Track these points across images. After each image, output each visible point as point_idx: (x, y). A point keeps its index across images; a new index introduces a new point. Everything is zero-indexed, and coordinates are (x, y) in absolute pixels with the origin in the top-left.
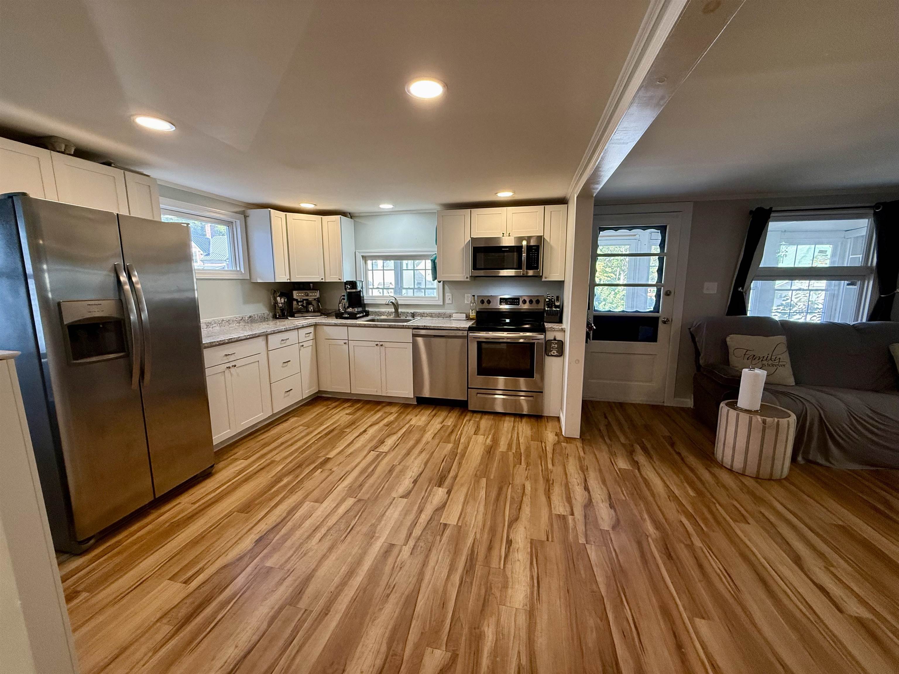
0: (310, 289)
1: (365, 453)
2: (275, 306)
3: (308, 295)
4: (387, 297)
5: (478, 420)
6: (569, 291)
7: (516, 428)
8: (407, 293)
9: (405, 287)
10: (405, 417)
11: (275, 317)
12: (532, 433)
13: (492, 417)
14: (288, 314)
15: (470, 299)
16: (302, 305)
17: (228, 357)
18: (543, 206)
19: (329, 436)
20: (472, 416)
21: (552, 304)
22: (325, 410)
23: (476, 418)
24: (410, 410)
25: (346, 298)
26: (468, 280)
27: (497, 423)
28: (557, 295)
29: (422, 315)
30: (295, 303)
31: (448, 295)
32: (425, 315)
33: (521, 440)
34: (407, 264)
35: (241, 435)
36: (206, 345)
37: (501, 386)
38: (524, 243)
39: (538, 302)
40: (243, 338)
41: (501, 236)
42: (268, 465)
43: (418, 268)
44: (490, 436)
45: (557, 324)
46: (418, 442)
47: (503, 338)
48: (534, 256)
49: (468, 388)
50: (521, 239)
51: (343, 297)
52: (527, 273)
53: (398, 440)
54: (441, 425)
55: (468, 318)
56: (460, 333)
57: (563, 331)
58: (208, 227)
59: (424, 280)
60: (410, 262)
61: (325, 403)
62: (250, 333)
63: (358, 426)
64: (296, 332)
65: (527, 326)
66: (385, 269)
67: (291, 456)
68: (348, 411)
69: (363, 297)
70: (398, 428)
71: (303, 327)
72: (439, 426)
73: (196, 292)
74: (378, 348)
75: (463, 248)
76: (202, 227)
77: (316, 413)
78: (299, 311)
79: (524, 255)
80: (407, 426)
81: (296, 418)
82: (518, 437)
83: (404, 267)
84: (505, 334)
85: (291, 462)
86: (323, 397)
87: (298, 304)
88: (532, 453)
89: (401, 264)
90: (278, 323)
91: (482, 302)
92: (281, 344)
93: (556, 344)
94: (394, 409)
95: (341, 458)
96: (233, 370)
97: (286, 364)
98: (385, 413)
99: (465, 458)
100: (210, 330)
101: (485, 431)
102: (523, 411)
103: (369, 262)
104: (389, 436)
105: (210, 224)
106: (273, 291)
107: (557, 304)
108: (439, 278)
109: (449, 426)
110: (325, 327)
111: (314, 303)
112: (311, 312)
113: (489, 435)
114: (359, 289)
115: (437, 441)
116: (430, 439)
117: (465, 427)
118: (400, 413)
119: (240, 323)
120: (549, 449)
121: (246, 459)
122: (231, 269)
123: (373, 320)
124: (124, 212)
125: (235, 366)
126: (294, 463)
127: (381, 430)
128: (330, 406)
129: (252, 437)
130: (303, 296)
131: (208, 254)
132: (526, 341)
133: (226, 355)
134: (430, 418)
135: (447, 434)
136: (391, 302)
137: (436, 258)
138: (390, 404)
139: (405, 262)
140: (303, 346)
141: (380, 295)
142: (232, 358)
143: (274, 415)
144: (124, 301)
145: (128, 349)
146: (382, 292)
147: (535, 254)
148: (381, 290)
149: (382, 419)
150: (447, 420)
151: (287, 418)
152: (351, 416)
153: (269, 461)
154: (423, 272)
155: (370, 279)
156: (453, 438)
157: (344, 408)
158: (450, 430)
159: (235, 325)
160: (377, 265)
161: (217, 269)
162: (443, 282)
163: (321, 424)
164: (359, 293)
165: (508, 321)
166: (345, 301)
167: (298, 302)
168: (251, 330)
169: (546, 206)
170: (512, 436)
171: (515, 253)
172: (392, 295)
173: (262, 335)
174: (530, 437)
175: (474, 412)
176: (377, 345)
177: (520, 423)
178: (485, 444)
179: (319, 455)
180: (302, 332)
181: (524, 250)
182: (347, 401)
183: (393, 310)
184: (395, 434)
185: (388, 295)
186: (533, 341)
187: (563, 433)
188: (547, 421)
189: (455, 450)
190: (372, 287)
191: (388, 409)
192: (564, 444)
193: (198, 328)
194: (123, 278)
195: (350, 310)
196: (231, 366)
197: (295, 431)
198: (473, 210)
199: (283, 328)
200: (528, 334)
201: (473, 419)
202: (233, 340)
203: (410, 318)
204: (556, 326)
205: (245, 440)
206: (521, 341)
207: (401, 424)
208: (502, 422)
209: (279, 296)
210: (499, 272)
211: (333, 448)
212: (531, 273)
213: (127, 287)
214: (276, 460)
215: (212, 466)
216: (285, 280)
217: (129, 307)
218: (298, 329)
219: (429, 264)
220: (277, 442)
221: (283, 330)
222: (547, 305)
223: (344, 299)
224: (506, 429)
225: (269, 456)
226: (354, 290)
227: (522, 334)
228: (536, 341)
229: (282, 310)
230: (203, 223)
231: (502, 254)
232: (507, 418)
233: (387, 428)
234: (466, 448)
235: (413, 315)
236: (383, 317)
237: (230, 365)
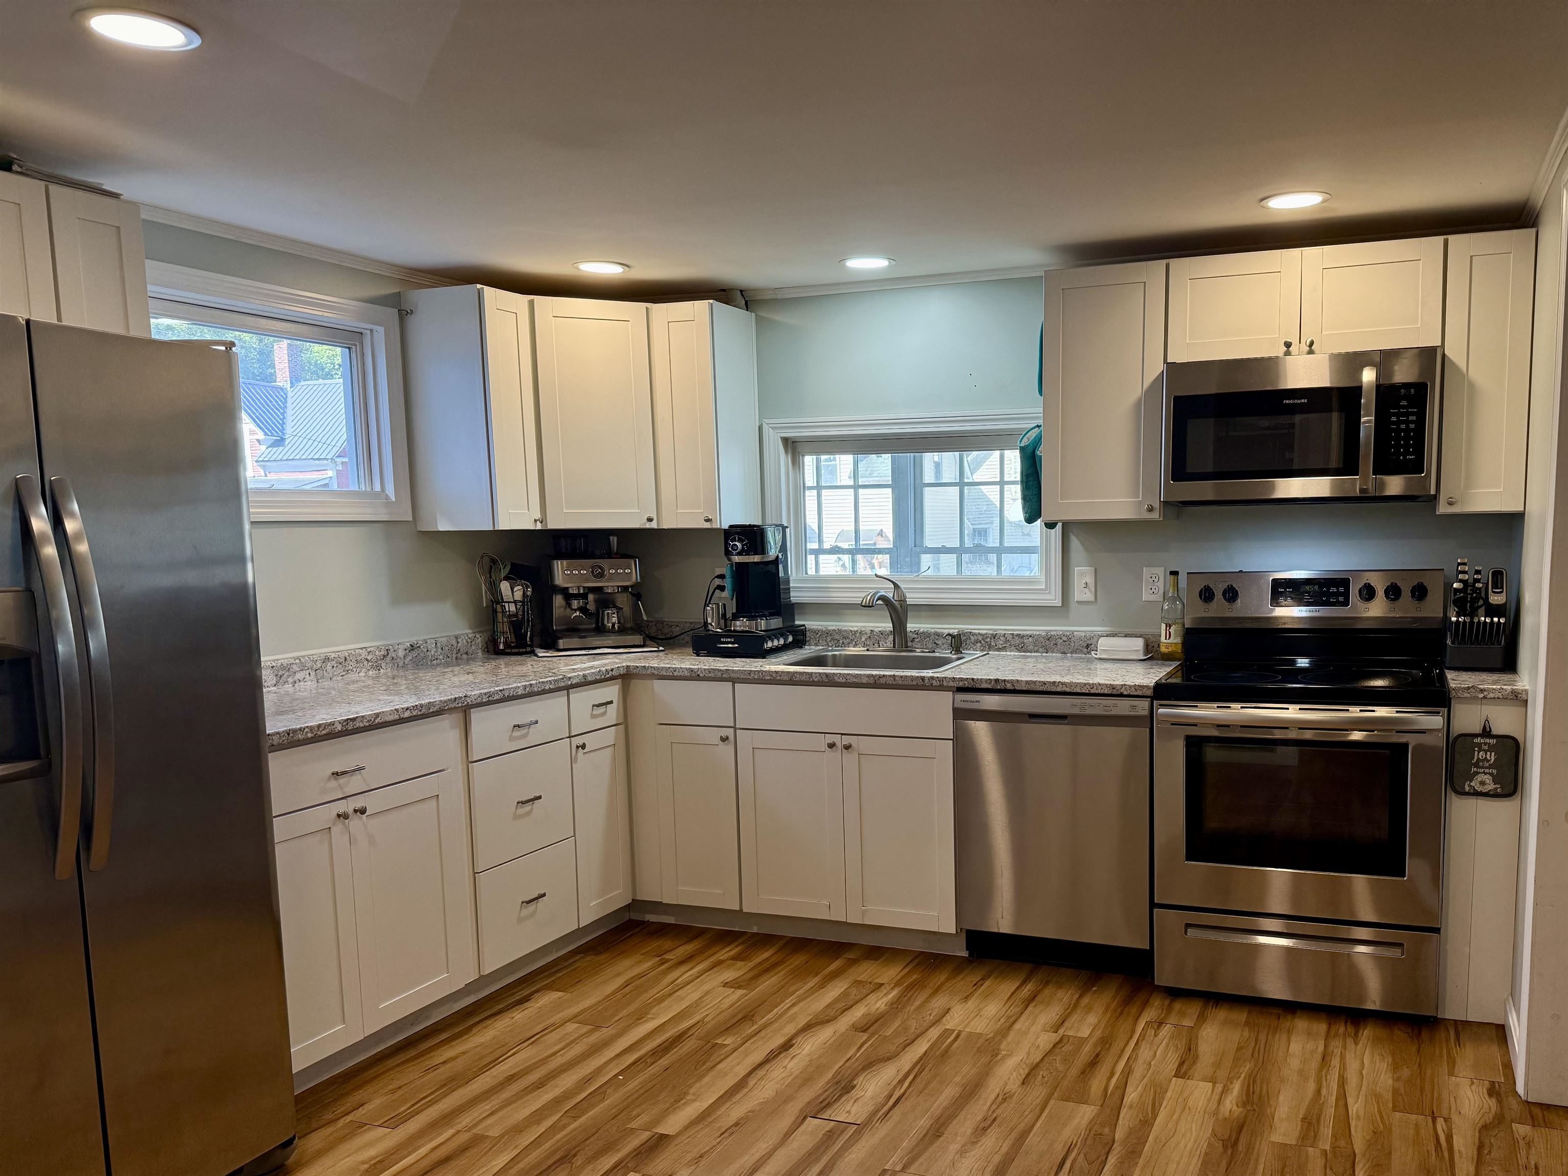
0: (609, 555)
1: (785, 1123)
2: (495, 611)
3: (601, 575)
4: (865, 579)
5: (1188, 1022)
6: (1542, 548)
7: (1336, 1062)
8: (937, 568)
9: (929, 543)
10: (927, 1001)
11: (493, 650)
12: (1398, 1079)
13: (1241, 1015)
14: (537, 640)
15: (1161, 584)
16: (583, 610)
17: (343, 780)
18: (1440, 239)
19: (665, 1061)
20: (1170, 1009)
21: (1474, 601)
22: (652, 968)
23: (1182, 1014)
24: (943, 978)
25: (728, 583)
26: (1155, 516)
27: (1262, 1037)
28: (1498, 566)
29: (989, 643)
30: (558, 600)
31: (1082, 576)
32: (1000, 643)
33: (1355, 1107)
34: (938, 466)
35: (377, 1043)
36: (276, 740)
37: (1278, 902)
38: (1368, 376)
39: (1420, 592)
40: (391, 718)
41: (1281, 354)
42: (463, 1150)
43: (977, 478)
44: (1236, 1088)
45: (1495, 677)
46: (971, 1091)
47: (1284, 725)
48: (1407, 422)
49: (1153, 905)
50: (1355, 361)
51: (718, 582)
52: (1383, 485)
53: (901, 1082)
54: (1055, 1037)
55: (1153, 654)
56: (1123, 707)
57: (1520, 700)
58: (281, 350)
59: (997, 521)
60: (949, 459)
61: (655, 944)
62: (412, 701)
63: (765, 1026)
64: (559, 700)
65: (1379, 683)
66: (861, 481)
67: (539, 1122)
68: (729, 975)
69: (787, 581)
70: (901, 1040)
71: (585, 683)
72: (1046, 1040)
73: (249, 566)
74: (836, 754)
75: (1140, 400)
76: (261, 353)
77: (620, 981)
78: (573, 630)
79: (1367, 420)
80: (934, 1033)
81: (560, 994)
82: (1342, 1096)
83: (929, 477)
84: (1292, 712)
85: (536, 1143)
86: (649, 923)
87: (569, 605)
88: (1395, 1156)
89: (918, 467)
90: (504, 670)
91: (1207, 595)
92: (511, 739)
93: (1491, 748)
94: (890, 973)
95: (704, 1138)
96: (355, 823)
97: (527, 808)
98: (857, 983)
99: (1141, 1162)
100: (287, 694)
101: (1217, 1065)
102: (1362, 998)
103: (809, 461)
104: (869, 1065)
105: (286, 342)
106: (486, 560)
107: (1496, 599)
108: (1048, 512)
109: (1083, 1041)
110: (658, 685)
111: (623, 601)
112: (612, 631)
113: (1231, 1079)
114: (773, 552)
115: (1037, 1093)
116: (1014, 1085)
117: (1144, 1046)
118: (911, 987)
119: (378, 668)
120: (1464, 1143)
121: (394, 1123)
122: (354, 487)
123: (818, 661)
124: (43, 314)
125: (363, 811)
126: (547, 1145)
127: (840, 1045)
128: (667, 956)
129: (413, 1053)
130: (585, 578)
131: (280, 442)
132: (1376, 736)
133: (335, 774)
134: (1014, 1010)
135: (1074, 1071)
136: (882, 598)
137: (1038, 441)
138: (875, 953)
139: (929, 459)
140: (583, 746)
141: (840, 572)
142: (354, 784)
143: (483, 981)
144: (38, 594)
145: (48, 753)
146: (848, 564)
147: (1407, 414)
148: (846, 558)
149: (844, 1005)
150: (1075, 1017)
151: (526, 992)
152: (740, 992)
153: (465, 1137)
154: (992, 493)
155: (811, 520)
156: (1096, 1085)
157: (719, 963)
158: (1087, 1051)
159: (361, 675)
160: (833, 471)
161: (308, 487)
162: (1066, 524)
163: (640, 1016)
164: (771, 568)
165: (1303, 662)
166: (726, 594)
167: (568, 596)
168: (417, 691)
169: (1452, 238)
170: (1318, 1091)
171: (1335, 416)
172: (884, 572)
173: (451, 710)
174: (1389, 1096)
175: (1175, 993)
176: (832, 746)
177: (1350, 1041)
178: (1216, 1113)
179: (633, 1125)
180: (583, 699)
181: (1368, 401)
182: (725, 937)
183: (888, 626)
184: (889, 1059)
185: (869, 572)
186: (1403, 739)
187: (1520, 1088)
188: (1458, 1038)
189: (1106, 1130)
190: (814, 545)
191: (866, 971)
192: (1521, 1130)
193: (254, 685)
194: (40, 523)
195: (741, 625)
196: (350, 810)
197: (553, 1037)
198: (1178, 264)
199: (518, 685)
200: (1382, 712)
201: (1173, 1019)
202: (359, 724)
203: (946, 653)
204: (1489, 682)
205: (392, 1062)
206: (1357, 736)
207: (913, 1024)
208: (1284, 1037)
209: (506, 578)
210: (1272, 487)
211: (678, 1101)
212: (1395, 485)
213: (50, 551)
214: (490, 1134)
215: (290, 1142)
216: (527, 524)
217: (54, 614)
218: (568, 688)
219: (1013, 460)
220: (494, 1071)
221: (520, 692)
222: (1455, 603)
223: (722, 588)
224: (1295, 1063)
225: (466, 1120)
226: (756, 558)
227: (1355, 712)
228: (1412, 740)
229: (516, 625)
230: (268, 340)
231: (1282, 420)
232: (1301, 1024)
233: (865, 1036)
234: (1146, 1123)
235: (958, 643)
236: (852, 651)
237: (347, 806)
